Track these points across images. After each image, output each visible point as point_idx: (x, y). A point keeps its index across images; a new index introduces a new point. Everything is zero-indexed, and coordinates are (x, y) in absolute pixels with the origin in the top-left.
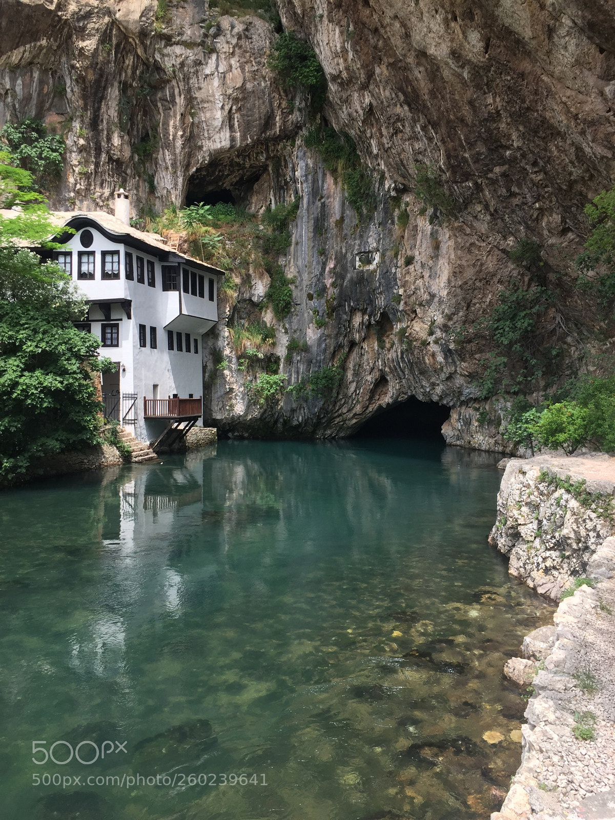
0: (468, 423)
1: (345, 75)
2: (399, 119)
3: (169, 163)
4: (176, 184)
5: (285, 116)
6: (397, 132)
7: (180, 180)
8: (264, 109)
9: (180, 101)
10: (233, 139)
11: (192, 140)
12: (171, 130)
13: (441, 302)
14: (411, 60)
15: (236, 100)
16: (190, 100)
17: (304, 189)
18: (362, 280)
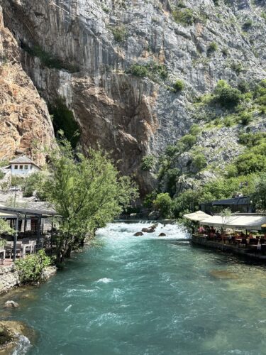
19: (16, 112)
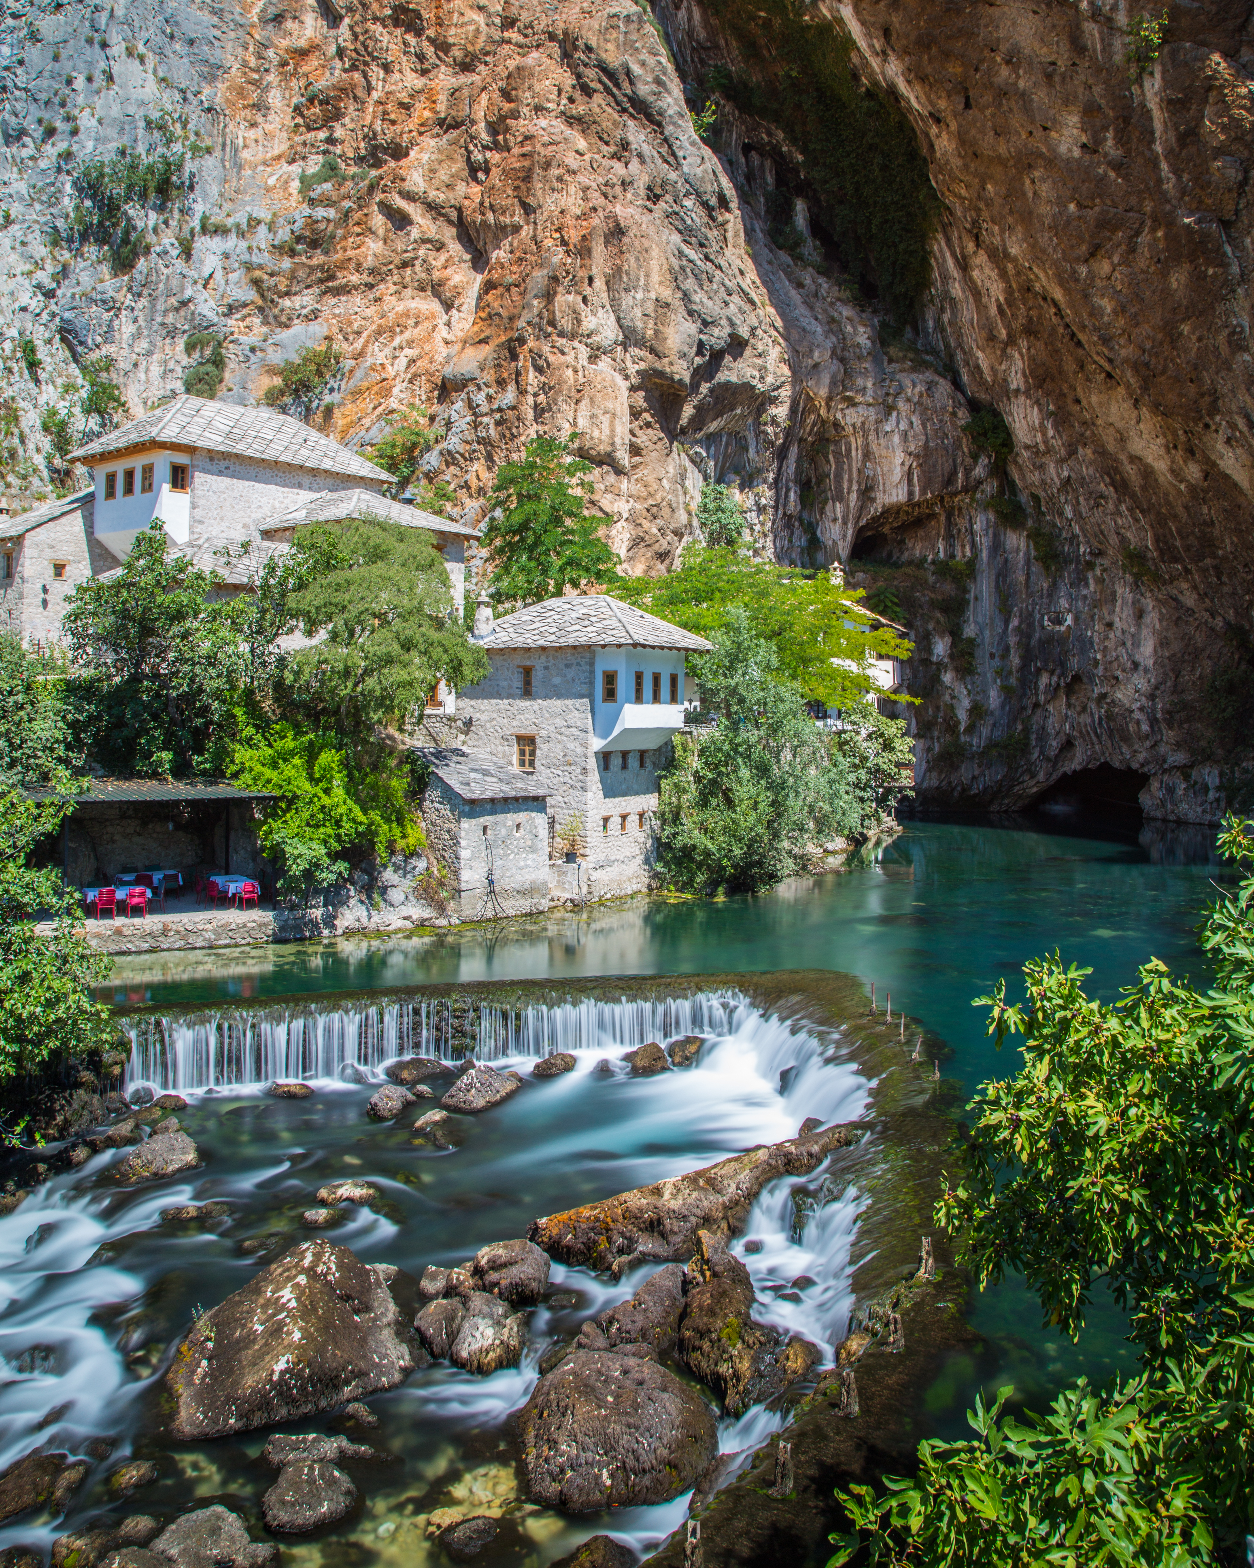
0: (1171, 790)
1: (1042, 447)
2: (1102, 496)
3: (839, 515)
4: (844, 537)
5: (968, 472)
6: (1098, 505)
7: (850, 532)
8: (948, 467)
9: (857, 455)
10: (911, 493)
11: (867, 493)
12: (845, 485)
13: (1146, 671)
14: (1123, 457)
15: (917, 456)
16: (867, 455)
17: (984, 542)
18: (1050, 640)
19: (447, 124)
